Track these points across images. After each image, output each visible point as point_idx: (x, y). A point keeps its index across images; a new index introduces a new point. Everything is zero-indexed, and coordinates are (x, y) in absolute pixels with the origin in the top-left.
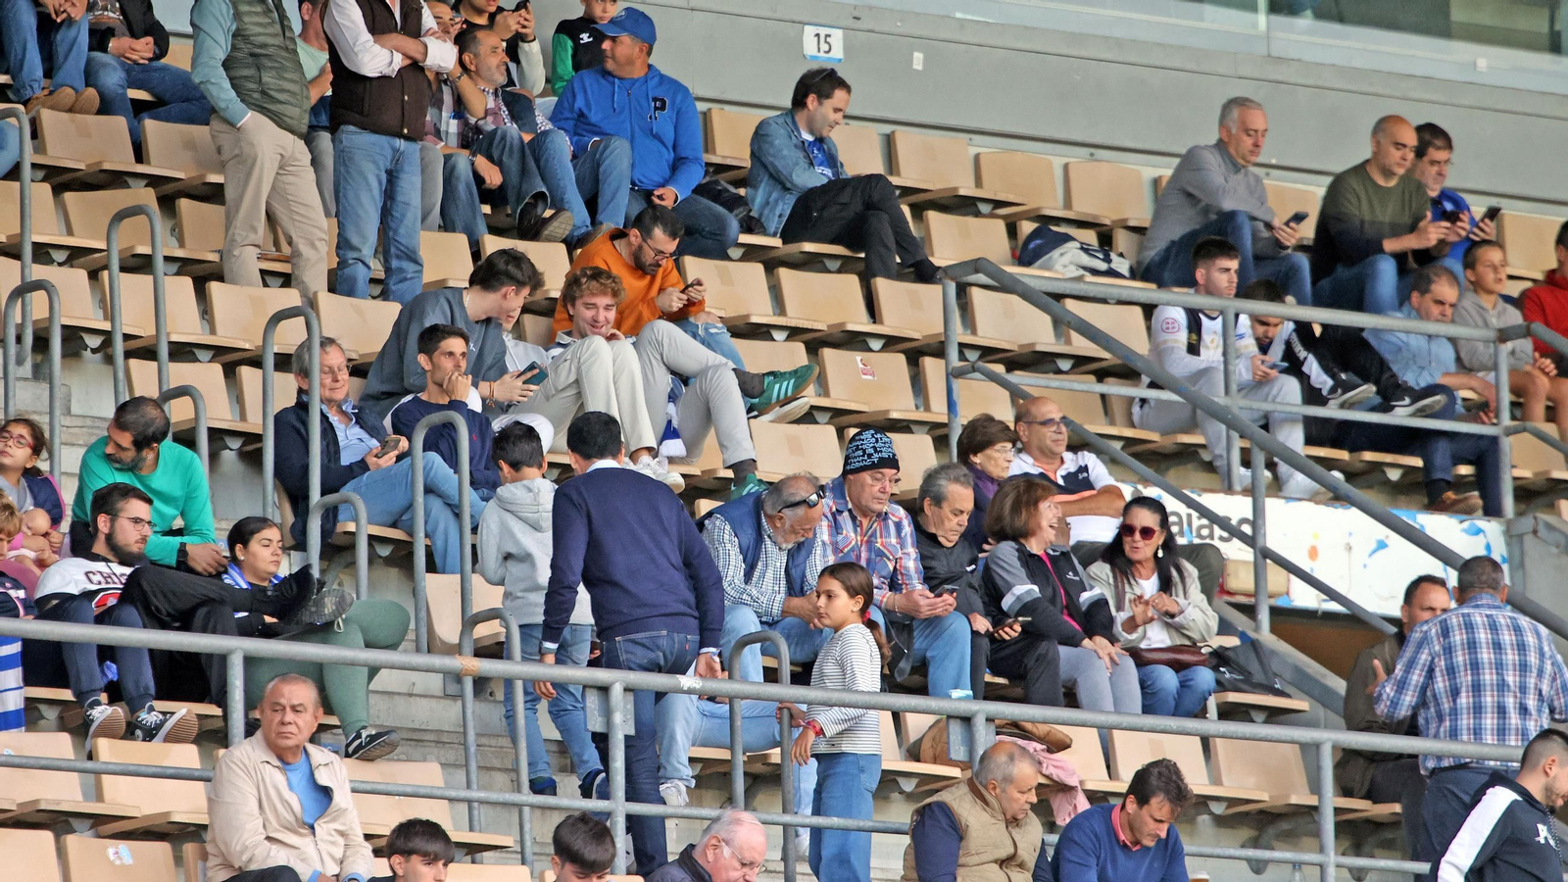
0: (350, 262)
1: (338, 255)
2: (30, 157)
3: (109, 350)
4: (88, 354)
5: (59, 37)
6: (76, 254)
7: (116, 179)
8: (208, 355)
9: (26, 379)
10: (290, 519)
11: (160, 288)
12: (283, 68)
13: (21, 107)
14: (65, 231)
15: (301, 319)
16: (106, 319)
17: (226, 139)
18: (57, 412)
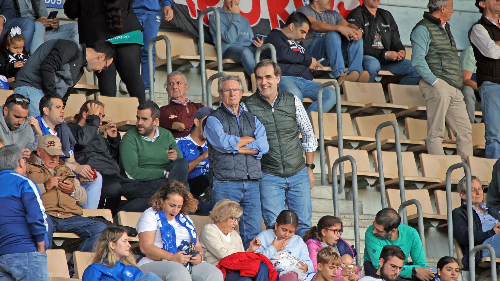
0: (492, 141)
1: (486, 139)
2: (340, 102)
3: (378, 185)
4: (369, 187)
5: (351, 49)
6: (362, 144)
7: (378, 110)
8: (422, 186)
9: (342, 199)
10: (461, 256)
11: (400, 157)
12: (452, 59)
13: (336, 81)
14: (357, 134)
15: (462, 169)
16: (376, 171)
17: (427, 91)
18: (357, 213)
